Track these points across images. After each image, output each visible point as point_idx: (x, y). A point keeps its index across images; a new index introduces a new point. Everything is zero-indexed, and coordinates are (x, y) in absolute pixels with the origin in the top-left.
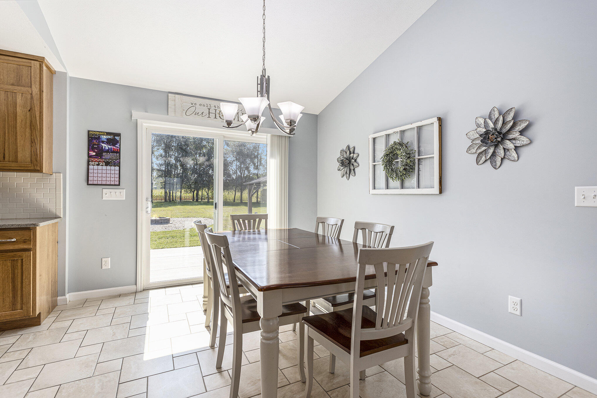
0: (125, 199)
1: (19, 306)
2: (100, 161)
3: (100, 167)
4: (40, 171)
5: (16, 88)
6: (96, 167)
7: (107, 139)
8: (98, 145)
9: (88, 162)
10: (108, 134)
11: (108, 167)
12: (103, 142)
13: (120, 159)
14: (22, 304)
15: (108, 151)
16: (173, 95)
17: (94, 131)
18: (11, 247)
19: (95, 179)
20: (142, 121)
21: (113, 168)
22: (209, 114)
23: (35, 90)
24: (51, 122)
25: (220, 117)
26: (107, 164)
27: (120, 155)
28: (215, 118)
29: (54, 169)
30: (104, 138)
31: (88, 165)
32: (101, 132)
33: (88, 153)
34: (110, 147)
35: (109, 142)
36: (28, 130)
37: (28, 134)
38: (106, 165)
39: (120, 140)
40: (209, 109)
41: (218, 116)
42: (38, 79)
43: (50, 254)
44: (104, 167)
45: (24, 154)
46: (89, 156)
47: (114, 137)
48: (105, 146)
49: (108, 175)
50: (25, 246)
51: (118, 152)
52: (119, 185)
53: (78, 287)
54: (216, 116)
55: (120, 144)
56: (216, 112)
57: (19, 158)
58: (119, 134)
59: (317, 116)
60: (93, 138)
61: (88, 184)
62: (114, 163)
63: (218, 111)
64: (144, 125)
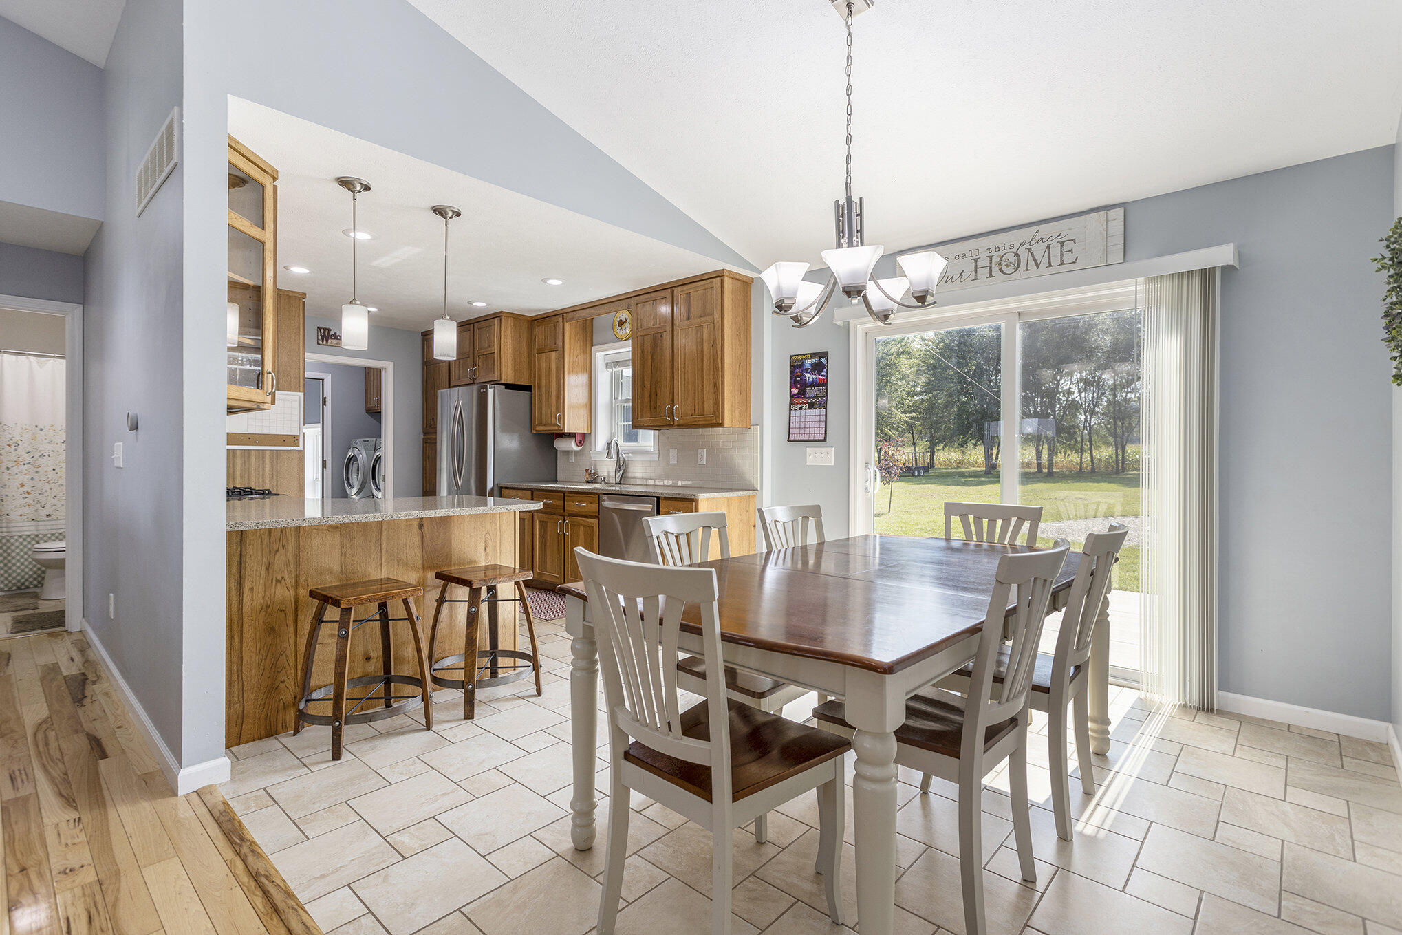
0: (833, 464)
2: (803, 403)
3: (803, 411)
4: (721, 424)
5: (703, 319)
6: (798, 411)
7: (812, 365)
8: (802, 375)
9: (791, 404)
10: (813, 355)
11: (813, 411)
12: (807, 371)
13: (827, 395)
15: (812, 385)
17: (797, 355)
19: (798, 432)
20: (855, 322)
21: (818, 411)
22: (976, 272)
23: (717, 317)
24: (745, 354)
25: (1001, 270)
26: (811, 406)
27: (827, 389)
28: (991, 276)
29: (753, 420)
30: (808, 363)
31: (790, 410)
32: (805, 355)
33: (791, 392)
34: (814, 377)
35: (814, 368)
36: (711, 370)
37: (712, 376)
38: (810, 408)
39: (827, 363)
40: (976, 260)
41: (995, 269)
42: (719, 302)
44: (808, 411)
45: (708, 405)
46: (792, 396)
47: (820, 359)
48: (810, 377)
49: (812, 425)
51: (824, 384)
52: (825, 440)
54: (991, 270)
55: (827, 370)
56: (991, 262)
57: (706, 411)
58: (825, 354)
59: (1394, 146)
60: (796, 366)
61: (789, 440)
62: (820, 403)
63: (996, 259)
64: (861, 327)
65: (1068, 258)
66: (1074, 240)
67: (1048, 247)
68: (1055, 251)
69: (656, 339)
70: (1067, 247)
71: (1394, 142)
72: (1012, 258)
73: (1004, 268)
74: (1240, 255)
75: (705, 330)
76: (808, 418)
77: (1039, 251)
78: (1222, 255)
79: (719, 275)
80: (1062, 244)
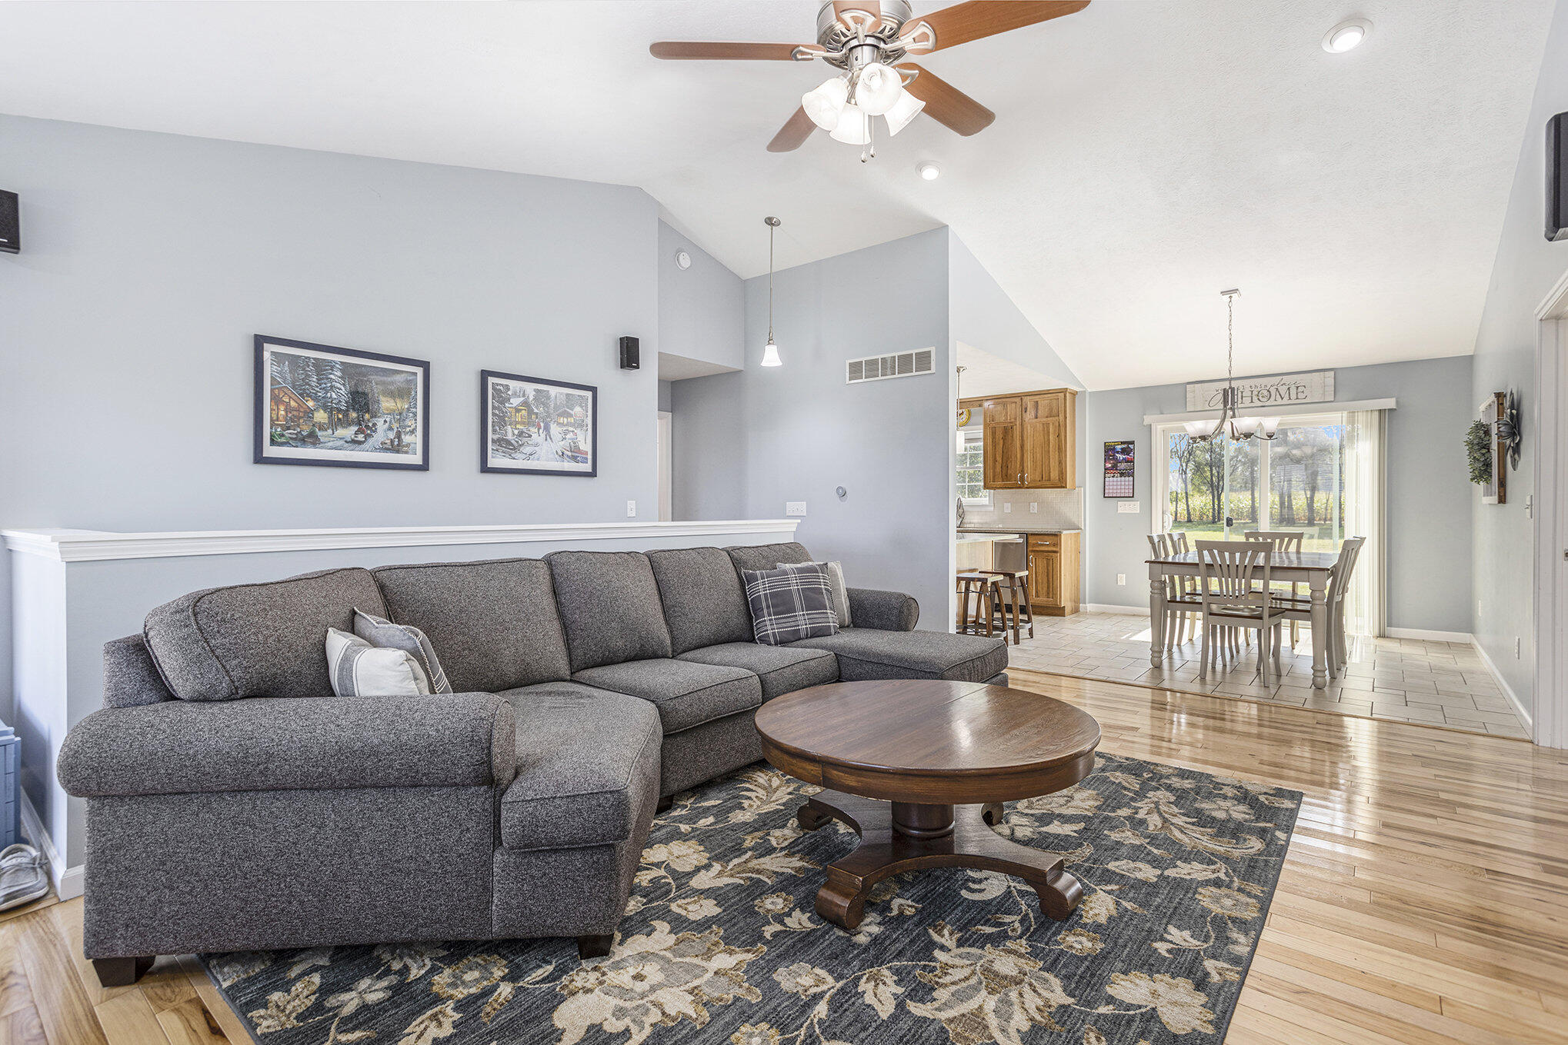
0: (1138, 512)
1: (1051, 596)
2: (1115, 473)
3: (1115, 479)
4: (1065, 487)
5: (1049, 419)
6: (1111, 479)
7: (1122, 449)
8: (1114, 455)
9: (1105, 473)
10: (1122, 443)
11: (1123, 478)
12: (1118, 452)
13: (1134, 468)
14: (1053, 594)
15: (1122, 462)
16: (1192, 386)
17: (1110, 443)
18: (1046, 549)
19: (1111, 491)
20: (1156, 424)
21: (1127, 478)
23: (1061, 417)
24: (1074, 441)
26: (1122, 475)
27: (1133, 464)
29: (1077, 484)
30: (1119, 448)
31: (1105, 477)
32: (1116, 443)
33: (1105, 466)
34: (1124, 456)
35: (1123, 451)
36: (1057, 452)
37: (1057, 456)
38: (1120, 476)
39: (1134, 448)
41: (1255, 398)
42: (1063, 409)
43: (1073, 561)
44: (1119, 479)
45: (1054, 475)
46: (1106, 468)
47: (1128, 445)
48: (1120, 456)
49: (1123, 487)
50: (1054, 549)
51: (1132, 461)
52: (1133, 497)
53: (1096, 600)
55: (1134, 453)
57: (1052, 478)
58: (1133, 443)
59: (1471, 358)
60: (1109, 450)
61: (1104, 497)
62: (1129, 473)
63: (1255, 393)
64: (1159, 427)
65: (1301, 395)
66: (1304, 386)
67: (1289, 389)
68: (1293, 391)
69: (1007, 431)
70: (1300, 389)
71: (1472, 354)
72: (1266, 393)
73: (1260, 398)
74: (1397, 402)
75: (1051, 426)
76: (1117, 483)
77: (1283, 390)
78: (1390, 403)
79: (1064, 391)
80: (1297, 387)
